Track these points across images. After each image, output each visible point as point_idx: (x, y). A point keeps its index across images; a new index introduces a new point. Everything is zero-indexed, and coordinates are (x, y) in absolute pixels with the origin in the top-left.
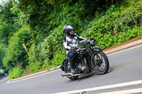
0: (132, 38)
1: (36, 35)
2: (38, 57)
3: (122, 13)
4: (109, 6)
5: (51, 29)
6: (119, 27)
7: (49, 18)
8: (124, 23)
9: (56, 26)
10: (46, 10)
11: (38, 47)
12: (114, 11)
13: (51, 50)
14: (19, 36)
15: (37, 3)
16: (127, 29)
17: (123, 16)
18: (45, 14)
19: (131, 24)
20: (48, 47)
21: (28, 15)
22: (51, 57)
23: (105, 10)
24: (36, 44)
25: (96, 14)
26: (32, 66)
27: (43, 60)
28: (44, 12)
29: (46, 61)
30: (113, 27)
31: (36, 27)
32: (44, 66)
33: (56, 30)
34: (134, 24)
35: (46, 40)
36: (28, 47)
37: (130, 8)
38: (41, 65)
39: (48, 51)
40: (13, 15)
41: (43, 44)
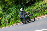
0: (36, 17)
1: (4, 15)
3: (33, 8)
4: (29, 6)
5: (9, 13)
6: (32, 13)
7: (9, 9)
8: (33, 12)
9: (11, 12)
11: (5, 19)
12: (30, 8)
13: (9, 20)
16: (34, 14)
17: (33, 9)
21: (2, 8)
22: (9, 22)
23: (27, 7)
24: (4, 18)
25: (24, 8)
26: (3, 25)
27: (6, 23)
28: (7, 7)
29: (7, 24)
31: (4, 12)
33: (11, 13)
34: (37, 12)
35: (7, 16)
36: (1, 19)
39: (8, 20)
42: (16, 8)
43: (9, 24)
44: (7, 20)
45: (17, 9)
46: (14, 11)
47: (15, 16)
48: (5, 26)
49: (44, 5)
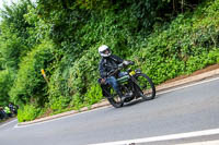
0: (208, 65)
1: (62, 56)
2: (64, 90)
3: (196, 26)
4: (176, 15)
5: (85, 47)
6: (189, 48)
7: (83, 30)
8: (197, 42)
9: (93, 43)
10: (79, 19)
11: (64, 74)
12: (182, 23)
13: (85, 79)
14: (36, 57)
15: (65, 6)
16: (201, 51)
17: (197, 31)
18: (77, 25)
19: (207, 44)
20: (80, 75)
21: (52, 26)
22: (84, 91)
23: (169, 21)
24: (62, 70)
25: (155, 26)
26: (54, 103)
27: (71, 94)
28: (75, 22)
29: (75, 97)
30: (179, 48)
31: (62, 44)
32: (71, 104)
33: (92, 49)
34: (212, 43)
35: (76, 64)
36: (48, 74)
37: (207, 20)
38: (68, 103)
39: (79, 81)
40: (27, 25)
41: (72, 71)
42: (115, 23)
44: (73, 82)
45: (121, 28)
46: (108, 40)
48: (65, 108)
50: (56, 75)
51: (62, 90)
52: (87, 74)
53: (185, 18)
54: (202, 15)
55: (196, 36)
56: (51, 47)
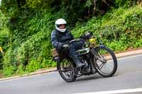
1: (14, 39)
3: (103, 25)
4: (91, 17)
5: (30, 34)
6: (98, 39)
7: (29, 23)
8: (103, 36)
9: (35, 32)
10: (28, 15)
11: (14, 52)
12: (94, 22)
15: (19, 6)
16: (105, 42)
17: (104, 28)
18: (26, 19)
19: (110, 38)
20: (24, 52)
21: (9, 18)
22: (26, 63)
23: (86, 21)
25: (77, 24)
26: (7, 70)
27: (17, 65)
28: (25, 17)
31: (15, 31)
32: (17, 72)
33: (35, 35)
34: (114, 37)
35: (23, 45)
37: (112, 21)
38: (15, 70)
39: (23, 56)
41: (19, 49)
42: (51, 20)
43: (24, 70)
44: (20, 57)
46: (45, 31)
47: (46, 45)
48: (13, 74)
49: (138, 16)
50: (9, 51)
51: (12, 62)
52: (29, 52)
53: (97, 19)
54: (109, 18)
55: (103, 32)
56: (8, 33)
